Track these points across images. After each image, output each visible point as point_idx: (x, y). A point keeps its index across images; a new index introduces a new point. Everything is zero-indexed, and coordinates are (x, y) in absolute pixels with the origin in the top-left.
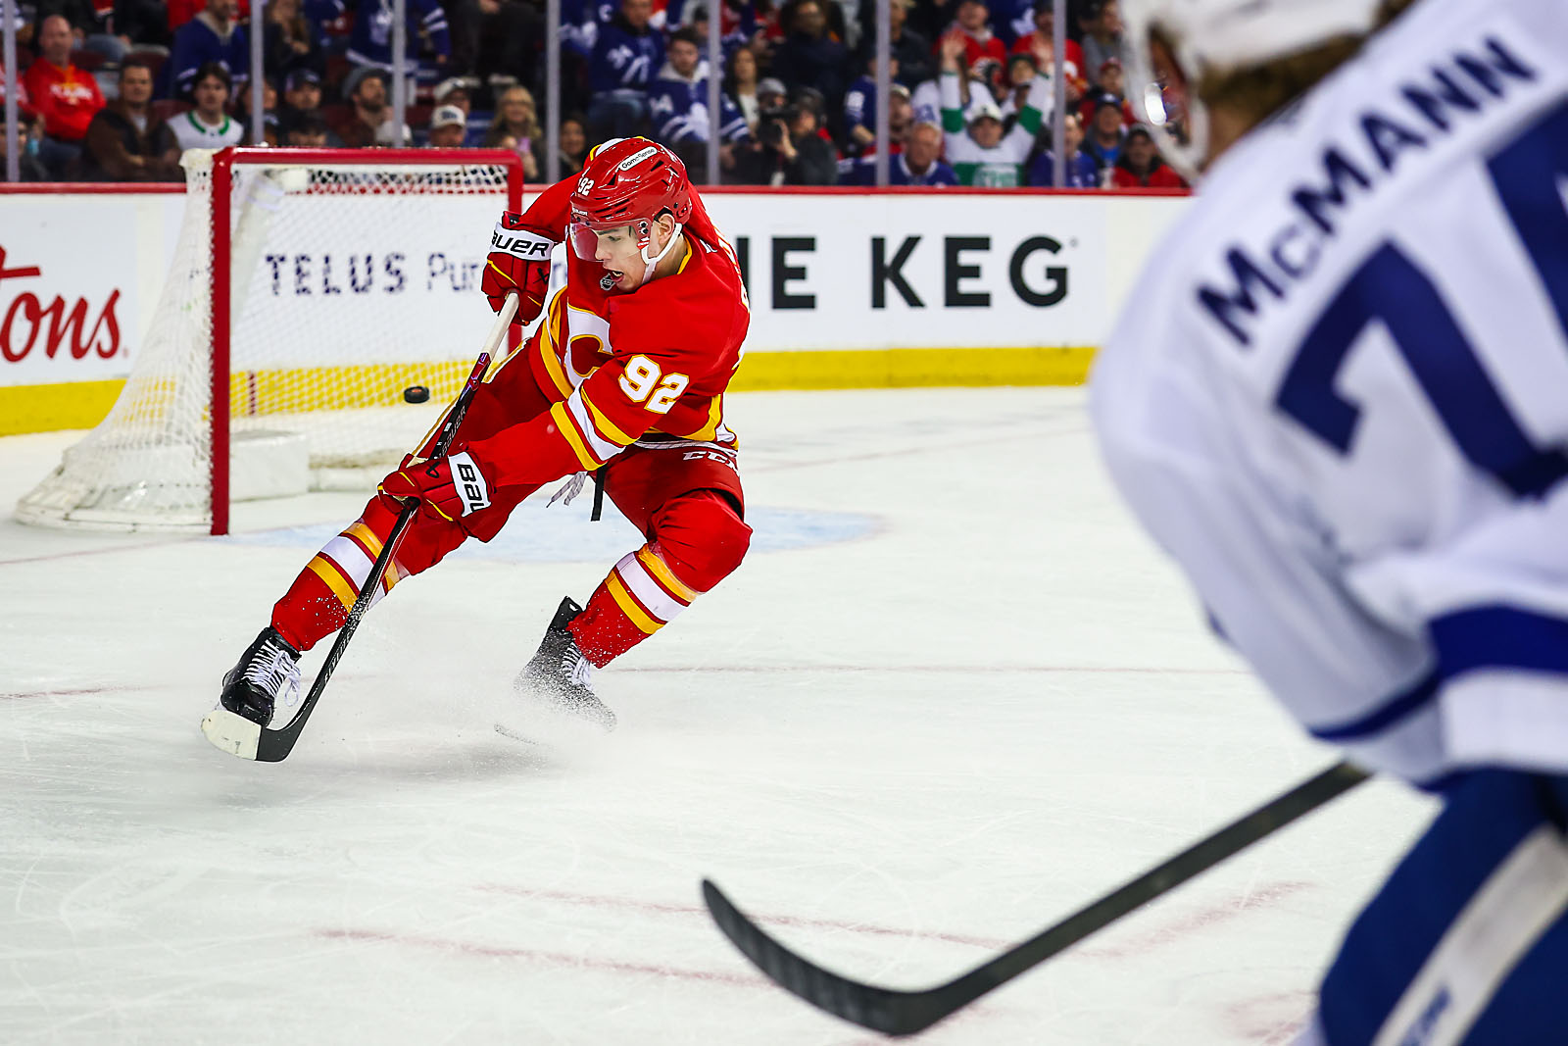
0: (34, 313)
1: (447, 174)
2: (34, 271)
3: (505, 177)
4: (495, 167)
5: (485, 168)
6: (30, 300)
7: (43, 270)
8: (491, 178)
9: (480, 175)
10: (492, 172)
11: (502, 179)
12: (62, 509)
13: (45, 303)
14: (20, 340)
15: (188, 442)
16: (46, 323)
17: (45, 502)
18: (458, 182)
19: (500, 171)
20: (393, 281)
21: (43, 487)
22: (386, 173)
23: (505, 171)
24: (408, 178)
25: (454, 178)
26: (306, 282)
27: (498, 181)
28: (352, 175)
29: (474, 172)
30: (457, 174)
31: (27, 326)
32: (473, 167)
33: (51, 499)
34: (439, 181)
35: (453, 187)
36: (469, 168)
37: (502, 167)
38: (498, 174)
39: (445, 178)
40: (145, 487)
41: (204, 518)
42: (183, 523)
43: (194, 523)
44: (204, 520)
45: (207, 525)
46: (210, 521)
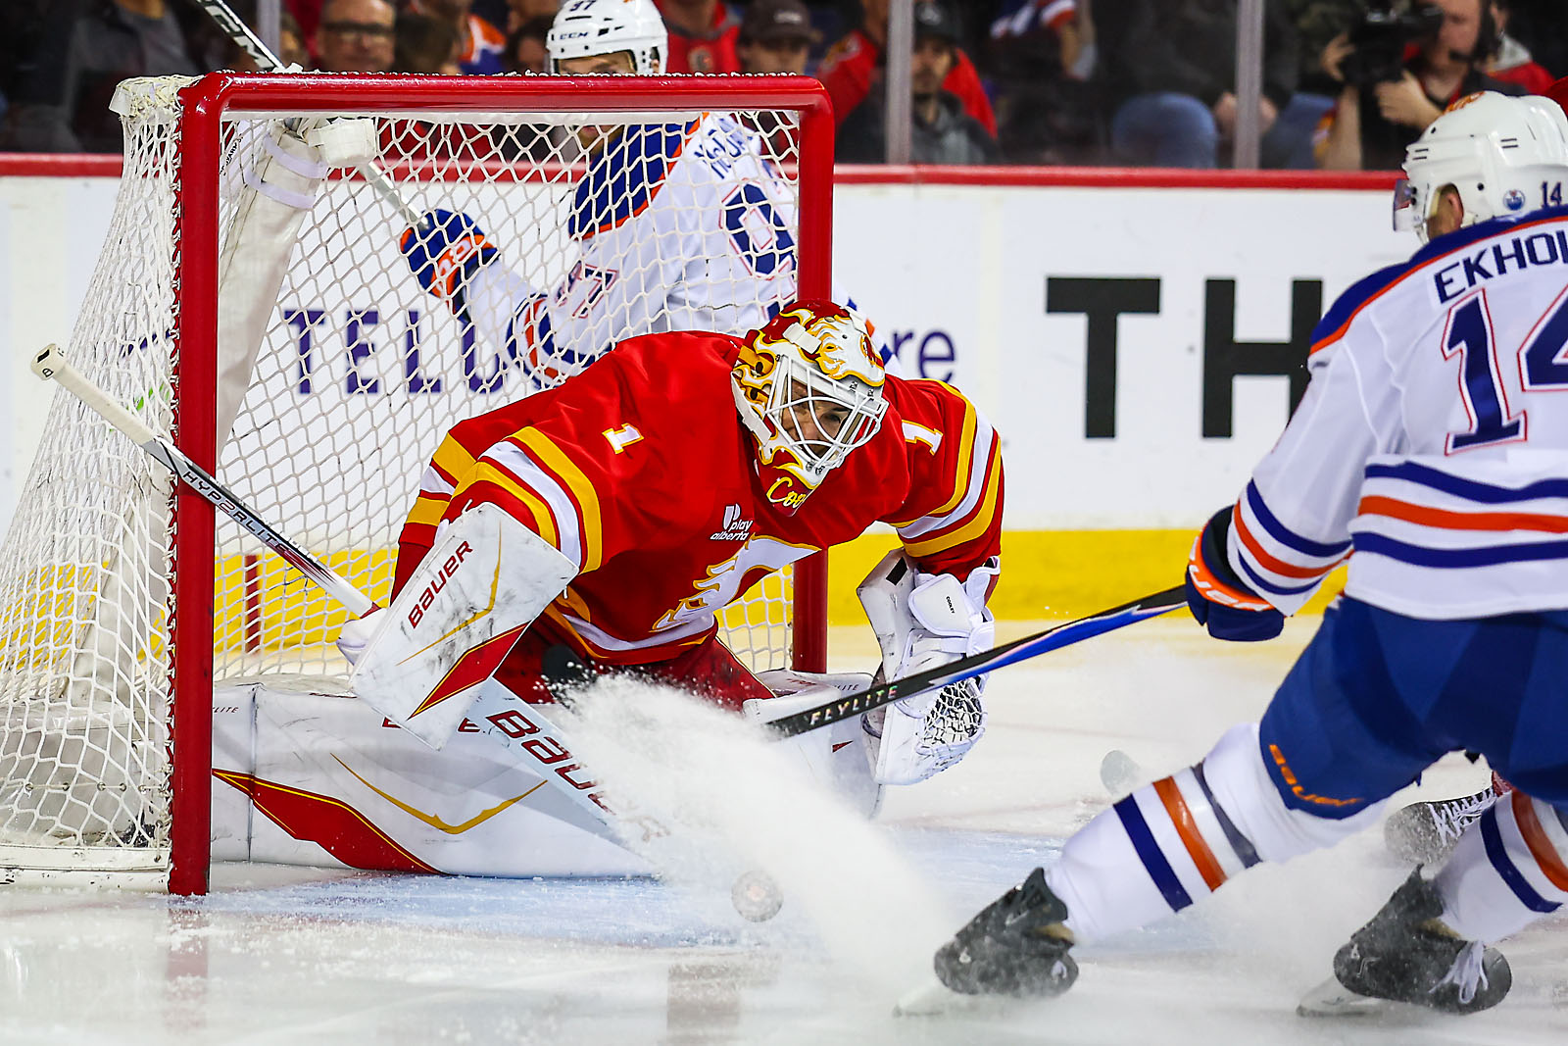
26: (366, 368)
41: (158, 855)
42: (111, 866)
43: (134, 865)
44: (156, 860)
45: (162, 871)
46: (165, 861)
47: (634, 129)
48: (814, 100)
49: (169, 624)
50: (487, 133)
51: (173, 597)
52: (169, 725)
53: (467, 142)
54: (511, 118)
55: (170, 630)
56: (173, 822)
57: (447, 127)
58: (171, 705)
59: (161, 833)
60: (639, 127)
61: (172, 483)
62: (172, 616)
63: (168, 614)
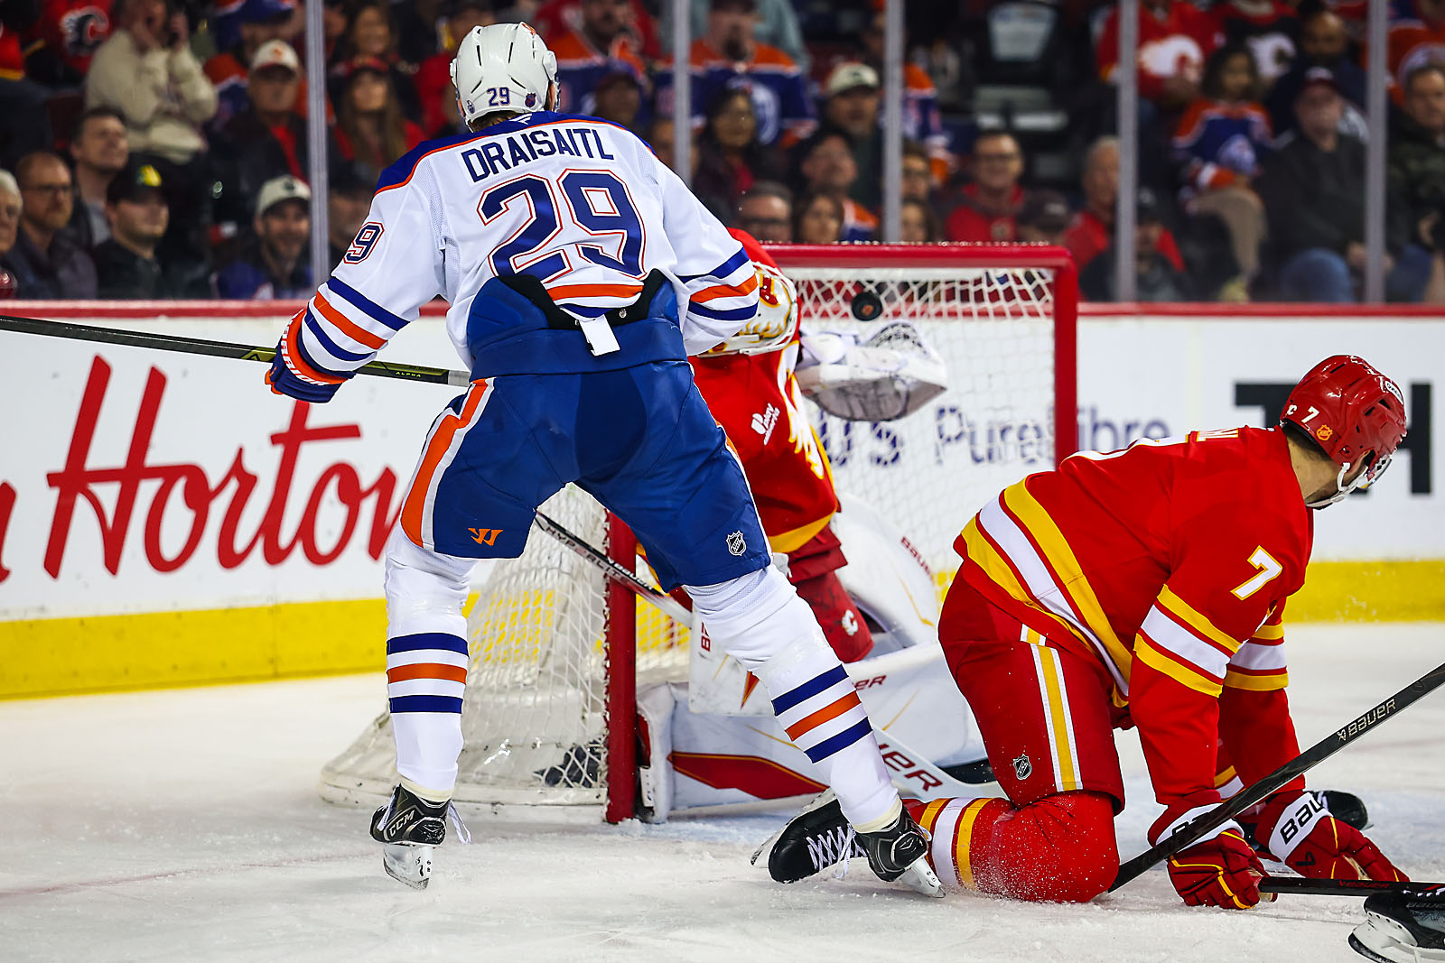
0: (351, 493)
1: (963, 283)
2: (351, 431)
3: (1048, 285)
4: (1034, 271)
5: (1020, 272)
6: (344, 474)
7: (364, 429)
8: (1029, 288)
9: (1012, 283)
10: (1030, 279)
11: (1046, 290)
12: (387, 780)
13: (367, 478)
14: (330, 533)
15: (574, 685)
16: (368, 507)
17: (362, 771)
18: (979, 297)
19: (1043, 277)
20: (883, 448)
21: (360, 747)
22: (870, 282)
23: (1050, 279)
24: (904, 286)
25: (972, 289)
27: (1039, 293)
28: (820, 284)
29: (1004, 279)
30: (978, 282)
31: (341, 511)
32: (1001, 272)
33: (372, 766)
34: (950, 295)
35: (972, 305)
36: (996, 273)
37: (1043, 271)
38: (1039, 281)
39: (958, 287)
40: (508, 746)
41: (597, 794)
42: (566, 802)
43: (583, 801)
44: (597, 797)
45: (602, 804)
46: (604, 798)
47: (936, 284)
48: (1062, 262)
49: (605, 628)
50: (831, 286)
51: (607, 610)
52: (605, 701)
53: (817, 292)
54: (848, 275)
55: (605, 633)
56: (608, 769)
57: (803, 282)
58: (607, 687)
59: (602, 777)
60: (938, 283)
61: (606, 529)
62: (607, 623)
63: (604, 622)
